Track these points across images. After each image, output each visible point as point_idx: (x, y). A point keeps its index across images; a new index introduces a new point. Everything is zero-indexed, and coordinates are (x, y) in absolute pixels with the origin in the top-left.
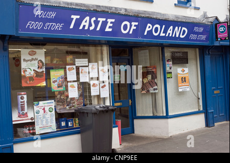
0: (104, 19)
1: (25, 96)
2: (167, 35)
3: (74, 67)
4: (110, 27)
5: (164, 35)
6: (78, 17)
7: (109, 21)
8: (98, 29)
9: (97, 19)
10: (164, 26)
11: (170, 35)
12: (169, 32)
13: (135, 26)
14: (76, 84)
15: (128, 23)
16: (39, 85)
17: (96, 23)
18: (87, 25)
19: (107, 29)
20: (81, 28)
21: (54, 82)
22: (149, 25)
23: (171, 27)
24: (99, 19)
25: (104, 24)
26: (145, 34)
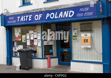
0: (28, 16)
1: (16, 43)
2: (59, 17)
3: (29, 34)
4: (30, 19)
5: (57, 17)
6: (20, 17)
7: (30, 16)
8: (26, 20)
9: (25, 16)
10: (56, 13)
11: (62, 17)
12: (60, 15)
13: (41, 16)
14: (29, 40)
15: (37, 16)
16: (19, 40)
17: (25, 18)
18: (23, 19)
19: (30, 20)
20: (21, 21)
21: (23, 39)
22: (48, 14)
23: (62, 13)
24: (26, 16)
25: (28, 17)
26: (46, 18)
